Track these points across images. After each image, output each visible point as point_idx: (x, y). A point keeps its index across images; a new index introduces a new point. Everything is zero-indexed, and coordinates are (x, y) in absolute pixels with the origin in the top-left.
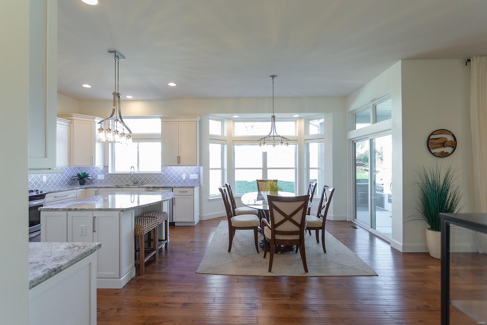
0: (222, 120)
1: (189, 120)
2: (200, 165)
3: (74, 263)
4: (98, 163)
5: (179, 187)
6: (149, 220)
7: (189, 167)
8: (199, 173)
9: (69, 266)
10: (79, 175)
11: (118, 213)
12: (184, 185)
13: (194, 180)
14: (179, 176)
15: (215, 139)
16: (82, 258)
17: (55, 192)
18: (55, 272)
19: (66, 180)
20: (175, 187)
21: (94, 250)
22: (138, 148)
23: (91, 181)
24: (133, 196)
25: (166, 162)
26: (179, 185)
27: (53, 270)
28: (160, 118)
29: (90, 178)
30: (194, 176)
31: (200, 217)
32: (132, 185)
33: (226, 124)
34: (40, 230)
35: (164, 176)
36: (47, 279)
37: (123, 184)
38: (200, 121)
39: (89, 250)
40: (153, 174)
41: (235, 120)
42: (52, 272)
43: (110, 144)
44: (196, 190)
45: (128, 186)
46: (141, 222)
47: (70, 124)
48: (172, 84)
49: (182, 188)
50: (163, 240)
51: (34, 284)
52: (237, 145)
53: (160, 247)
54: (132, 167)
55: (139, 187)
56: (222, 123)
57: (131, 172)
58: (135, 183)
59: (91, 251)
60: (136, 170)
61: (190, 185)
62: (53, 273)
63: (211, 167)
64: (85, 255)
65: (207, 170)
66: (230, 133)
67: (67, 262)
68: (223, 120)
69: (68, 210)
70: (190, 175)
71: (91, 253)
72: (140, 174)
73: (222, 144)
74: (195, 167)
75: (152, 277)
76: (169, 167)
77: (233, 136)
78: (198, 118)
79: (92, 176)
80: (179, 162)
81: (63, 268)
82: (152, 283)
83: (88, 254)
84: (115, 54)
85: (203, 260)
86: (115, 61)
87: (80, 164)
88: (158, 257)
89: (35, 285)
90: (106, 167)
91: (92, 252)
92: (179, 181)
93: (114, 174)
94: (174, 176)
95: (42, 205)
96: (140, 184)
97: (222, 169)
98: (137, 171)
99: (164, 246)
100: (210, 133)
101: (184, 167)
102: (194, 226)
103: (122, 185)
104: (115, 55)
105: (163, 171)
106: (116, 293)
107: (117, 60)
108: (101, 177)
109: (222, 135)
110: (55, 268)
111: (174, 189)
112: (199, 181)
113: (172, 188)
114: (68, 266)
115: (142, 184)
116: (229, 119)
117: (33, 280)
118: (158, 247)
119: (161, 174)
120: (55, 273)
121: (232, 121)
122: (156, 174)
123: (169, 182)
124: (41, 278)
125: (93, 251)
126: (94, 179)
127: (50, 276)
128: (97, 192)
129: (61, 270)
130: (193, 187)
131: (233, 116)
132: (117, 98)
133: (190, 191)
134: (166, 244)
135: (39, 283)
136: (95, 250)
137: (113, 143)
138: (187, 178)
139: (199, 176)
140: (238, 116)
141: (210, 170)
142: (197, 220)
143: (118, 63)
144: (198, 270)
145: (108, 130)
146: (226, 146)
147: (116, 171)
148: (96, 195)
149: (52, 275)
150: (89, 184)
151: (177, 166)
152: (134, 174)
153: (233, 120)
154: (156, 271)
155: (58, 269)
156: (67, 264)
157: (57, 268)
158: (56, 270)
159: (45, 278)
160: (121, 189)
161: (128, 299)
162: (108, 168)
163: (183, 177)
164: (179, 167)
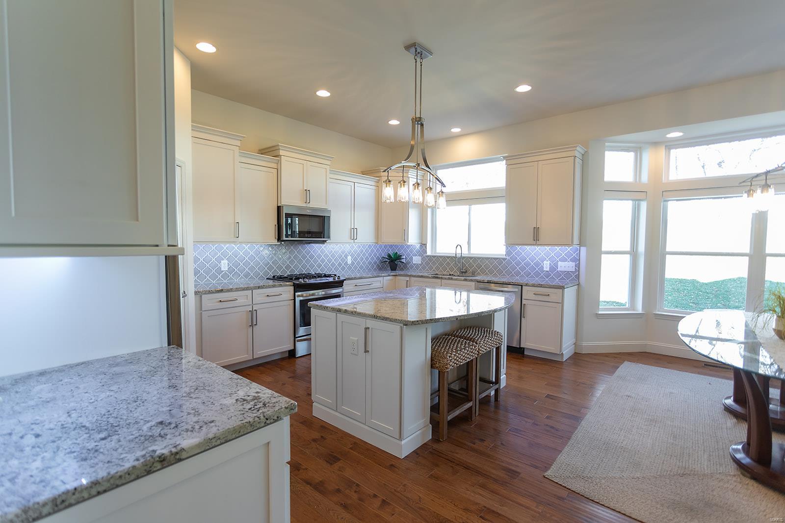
0: (638, 150)
1: (559, 155)
2: (580, 244)
3: (216, 444)
4: (413, 239)
5: (533, 286)
6: (462, 344)
7: (558, 248)
8: (577, 260)
9: (203, 450)
10: (389, 256)
11: (399, 327)
12: (547, 281)
13: (567, 274)
14: (537, 264)
15: (618, 191)
16: (240, 434)
17: (355, 278)
18: (163, 463)
19: (375, 263)
20: (527, 285)
21: (276, 418)
22: (469, 213)
23: (405, 266)
24: (458, 293)
25: (513, 238)
26: (537, 280)
27: (158, 459)
28: (504, 158)
29: (403, 261)
30: (566, 266)
31: (575, 346)
32: (458, 276)
33: (648, 157)
34: (310, 334)
35: (509, 262)
36: (138, 478)
37: (445, 273)
38: (583, 155)
39: (262, 417)
40: (491, 258)
41: (670, 145)
42: (153, 463)
43: (429, 210)
44: (570, 294)
45: (451, 277)
46: (447, 346)
47: (378, 182)
48: (524, 88)
49: (539, 287)
50: (492, 383)
51: (100, 489)
52: (677, 200)
53: (484, 395)
54: (459, 246)
55: (465, 280)
56: (635, 154)
57: (456, 255)
58: (462, 272)
59: (267, 419)
60: (465, 252)
61: (557, 282)
62: (159, 466)
63: (604, 249)
64: (250, 429)
65: (596, 253)
66: (656, 175)
67: (198, 442)
68: (640, 148)
69: (337, 311)
70: (560, 263)
71: (266, 424)
72: (471, 258)
73: (637, 200)
74: (569, 249)
75: (457, 453)
76: (518, 248)
77: (664, 180)
78: (580, 149)
79: (406, 258)
80: (536, 237)
81: (184, 455)
82: (452, 467)
83: (258, 426)
84: (416, 49)
85: (566, 449)
86: (416, 62)
87: (389, 239)
88: (477, 414)
89: (105, 491)
90: (423, 245)
91: (268, 422)
92: (537, 274)
93: (434, 257)
94: (528, 264)
95: (340, 295)
96: (471, 275)
97: (633, 253)
98: (467, 252)
99: (493, 393)
100: (607, 178)
101: (548, 248)
102: (561, 363)
103: (444, 275)
104: (416, 51)
105: (508, 253)
106: (392, 465)
107: (418, 60)
108: (417, 260)
109: (636, 181)
110: (163, 454)
111: (524, 287)
112: (578, 277)
113: (522, 286)
114: (199, 451)
115: (473, 274)
116: (655, 144)
117: (100, 481)
118: (478, 395)
119: (504, 259)
120: (163, 465)
121: (664, 147)
122: (496, 259)
123: (518, 273)
124: (121, 477)
125: (272, 421)
126: (408, 263)
127: (149, 472)
128: (408, 282)
129: (180, 460)
130: (562, 288)
131: (666, 135)
132: (418, 128)
133: (554, 294)
134: (497, 391)
135: (118, 486)
136: (278, 417)
137: (434, 208)
138: (553, 268)
139: (578, 266)
140: (681, 134)
141: (603, 256)
142: (567, 351)
143: (421, 65)
144: (549, 471)
145: (402, 182)
146: (644, 206)
147: (437, 252)
148: (407, 287)
149: (155, 469)
150: (402, 269)
151: (533, 245)
152: (462, 258)
153: (666, 146)
154: (467, 443)
155: (170, 456)
156: (198, 445)
157: (169, 454)
158: (164, 460)
159: (133, 477)
160: (440, 280)
161: (404, 485)
162: (426, 247)
163: (545, 266)
164: (538, 248)
